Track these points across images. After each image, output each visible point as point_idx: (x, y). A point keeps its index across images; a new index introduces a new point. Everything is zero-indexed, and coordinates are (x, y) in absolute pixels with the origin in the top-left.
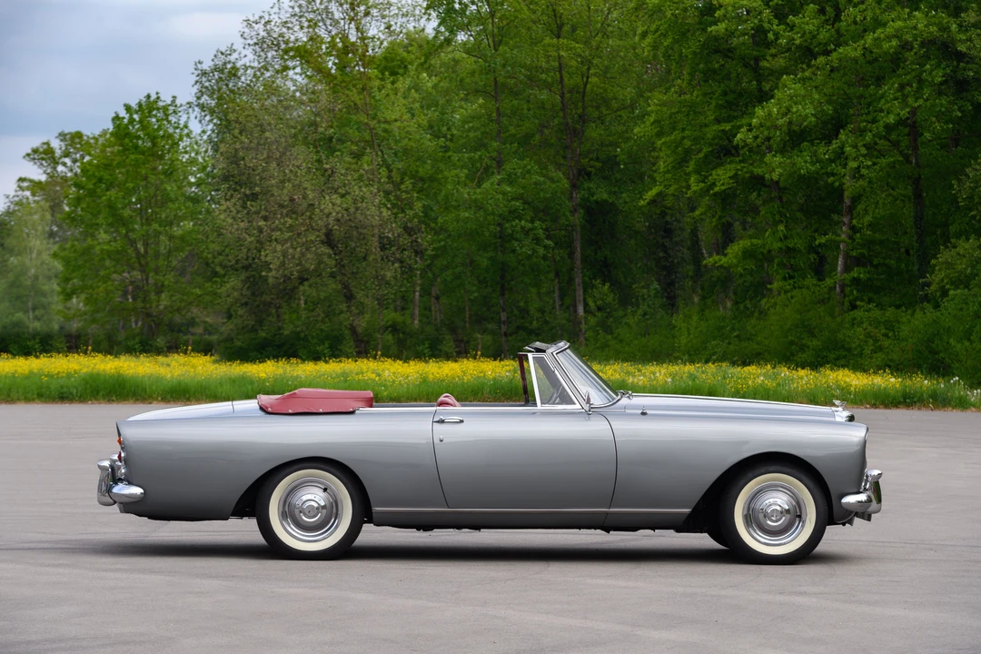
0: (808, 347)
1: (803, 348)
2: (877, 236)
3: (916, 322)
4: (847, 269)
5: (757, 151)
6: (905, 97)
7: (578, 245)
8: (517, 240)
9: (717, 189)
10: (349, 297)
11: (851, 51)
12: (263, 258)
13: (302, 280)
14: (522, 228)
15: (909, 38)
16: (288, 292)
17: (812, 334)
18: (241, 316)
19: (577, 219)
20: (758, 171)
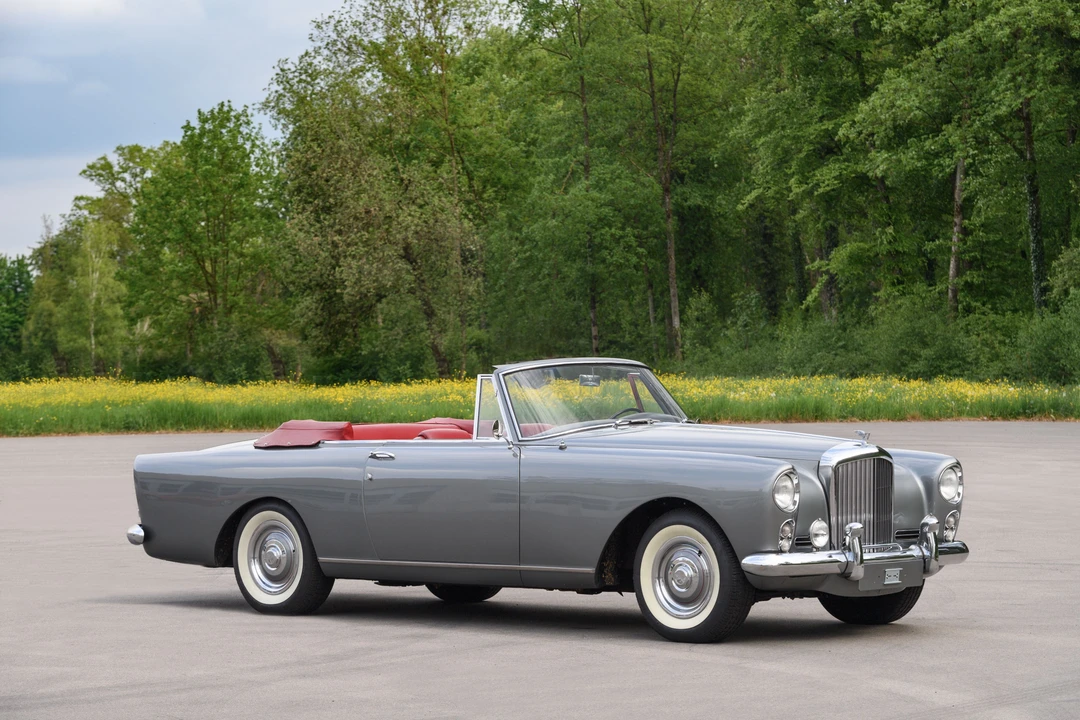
0: (920, 356)
1: (915, 358)
2: (992, 237)
3: (1034, 327)
4: (959, 272)
5: (862, 148)
6: (1018, 87)
7: (672, 253)
8: (606, 248)
9: (821, 190)
10: (430, 314)
11: (958, 40)
12: (338, 275)
13: (380, 297)
14: (612, 235)
15: (1022, 24)
16: (364, 310)
17: (925, 345)
18: (316, 337)
19: (672, 225)
20: (861, 168)
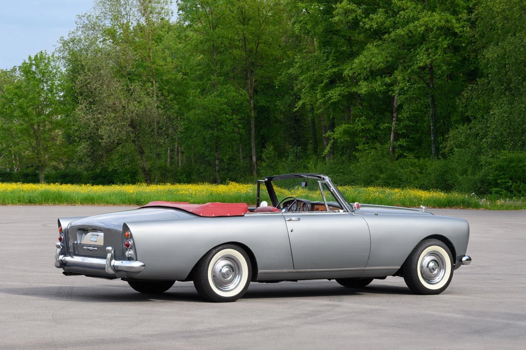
0: (380, 178)
1: (377, 178)
2: (411, 124)
3: (434, 165)
4: (396, 140)
5: (355, 80)
6: (429, 54)
7: (253, 126)
8: (224, 124)
9: (332, 101)
10: (142, 152)
11: (400, 32)
12: (99, 133)
13: (118, 144)
14: (227, 118)
15: (431, 26)
16: (109, 150)
17: (382, 172)
18: (88, 162)
19: (253, 114)
20: (354, 90)
